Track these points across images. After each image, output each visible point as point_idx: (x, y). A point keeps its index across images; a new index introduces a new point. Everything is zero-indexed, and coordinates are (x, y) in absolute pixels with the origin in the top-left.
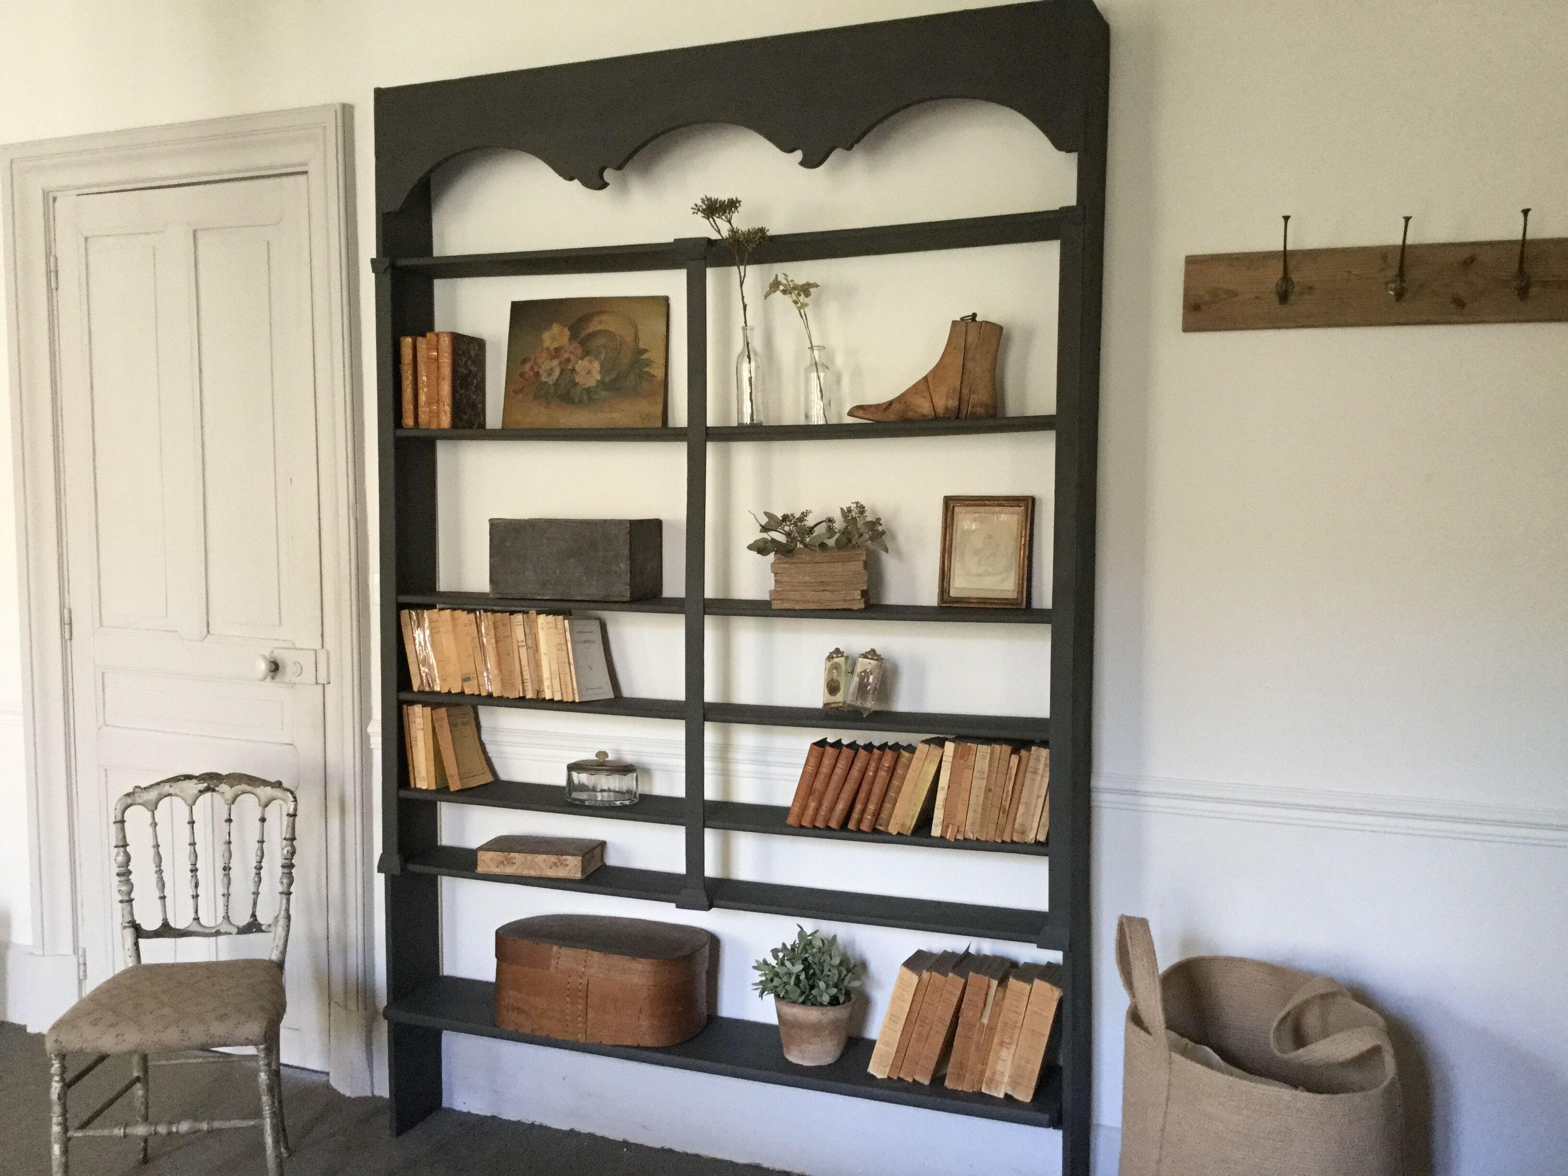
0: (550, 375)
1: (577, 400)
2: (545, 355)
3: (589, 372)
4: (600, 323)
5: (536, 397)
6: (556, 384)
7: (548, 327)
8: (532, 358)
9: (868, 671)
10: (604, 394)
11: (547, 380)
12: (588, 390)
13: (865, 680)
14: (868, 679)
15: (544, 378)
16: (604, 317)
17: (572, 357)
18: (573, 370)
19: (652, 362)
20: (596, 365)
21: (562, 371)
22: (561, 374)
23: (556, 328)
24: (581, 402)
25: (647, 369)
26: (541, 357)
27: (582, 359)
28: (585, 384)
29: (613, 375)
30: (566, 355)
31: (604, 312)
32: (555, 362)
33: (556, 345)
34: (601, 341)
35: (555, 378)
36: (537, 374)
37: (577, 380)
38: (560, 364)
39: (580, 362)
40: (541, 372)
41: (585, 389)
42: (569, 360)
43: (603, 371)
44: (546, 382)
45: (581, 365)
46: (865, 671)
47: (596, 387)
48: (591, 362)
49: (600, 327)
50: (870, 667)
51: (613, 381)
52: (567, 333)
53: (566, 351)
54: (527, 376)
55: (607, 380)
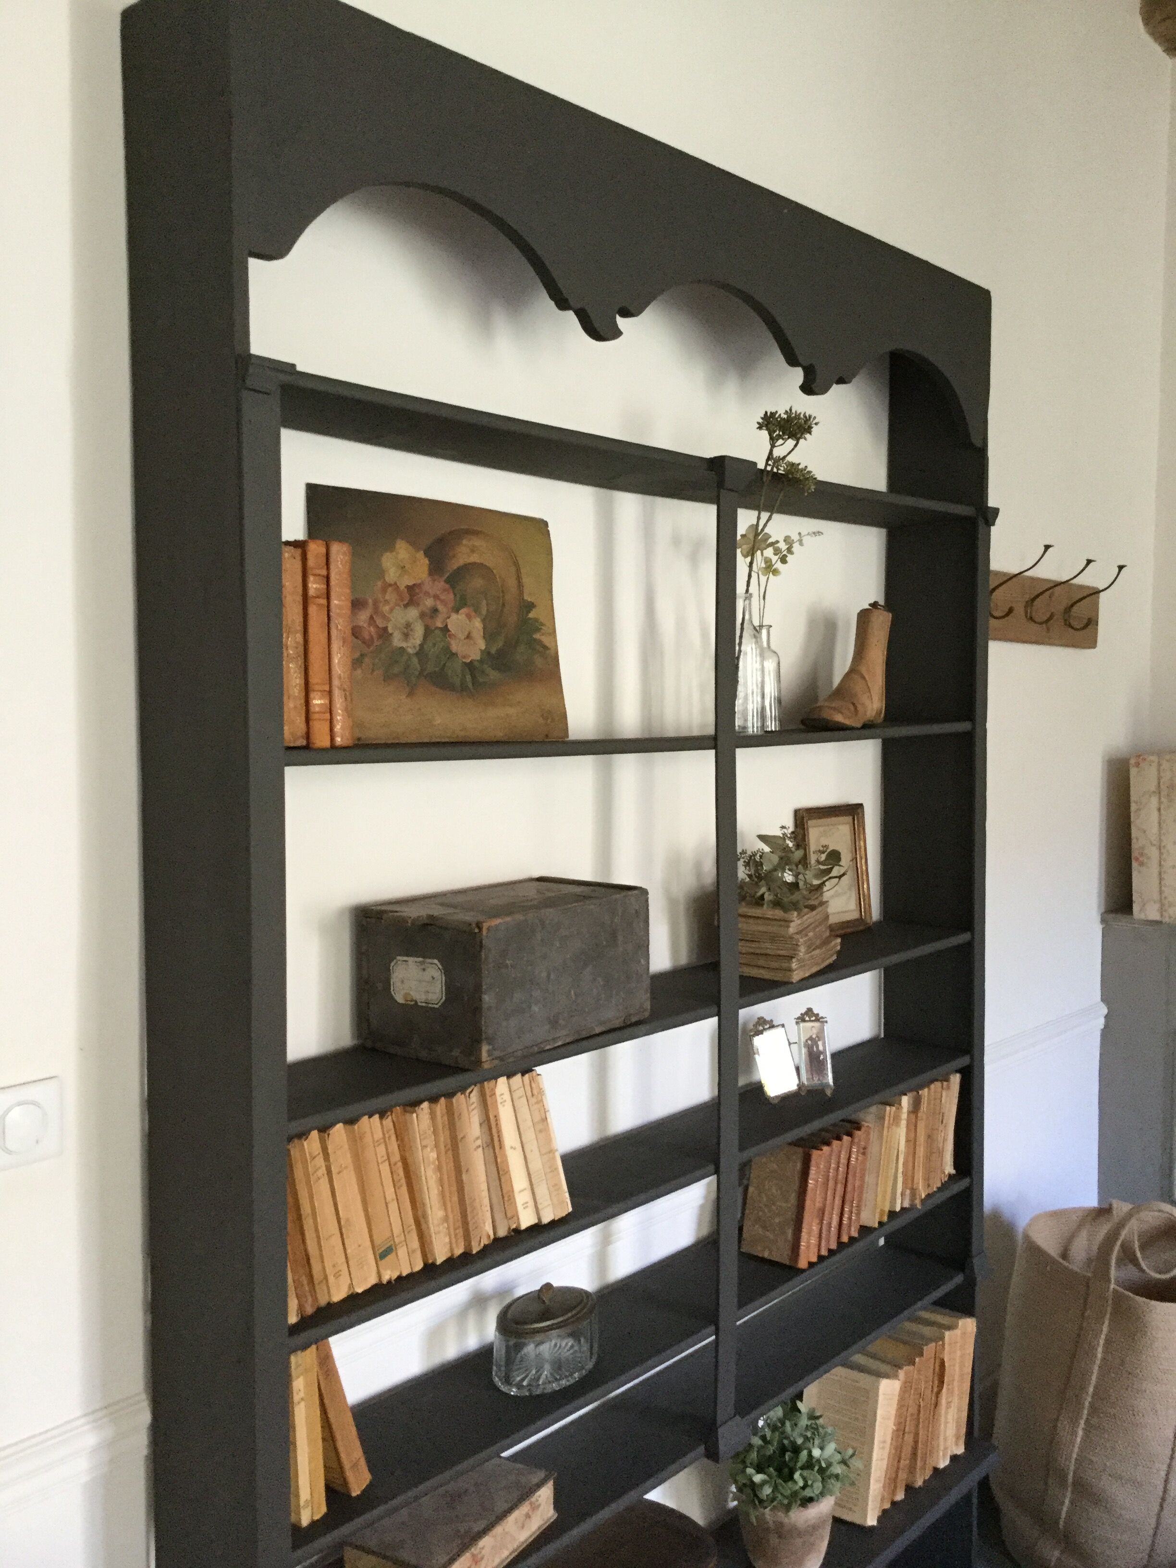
0: (406, 636)
1: (457, 681)
2: (390, 596)
3: (469, 637)
4: (473, 551)
5: (388, 678)
6: (421, 653)
7: (390, 547)
8: (370, 601)
9: (814, 1036)
10: (494, 675)
11: (404, 645)
12: (470, 666)
13: (815, 1049)
14: (817, 1047)
15: (397, 641)
16: (477, 542)
17: (440, 607)
18: (445, 629)
19: (542, 624)
20: (478, 624)
21: (428, 631)
22: (426, 637)
23: (403, 550)
24: (463, 688)
25: (537, 636)
26: (387, 602)
27: (457, 611)
28: (464, 657)
29: (500, 644)
30: (429, 602)
31: (476, 533)
32: (413, 613)
33: (407, 581)
34: (477, 583)
35: (418, 642)
36: (384, 634)
37: (454, 648)
38: (422, 615)
39: (454, 616)
40: (390, 630)
41: (465, 663)
42: (435, 611)
43: (489, 636)
44: (402, 649)
45: (458, 622)
46: (811, 1038)
47: (481, 661)
48: (469, 617)
49: (474, 558)
50: (815, 1031)
51: (501, 653)
52: (423, 562)
53: (427, 594)
54: (367, 637)
55: (493, 651)
